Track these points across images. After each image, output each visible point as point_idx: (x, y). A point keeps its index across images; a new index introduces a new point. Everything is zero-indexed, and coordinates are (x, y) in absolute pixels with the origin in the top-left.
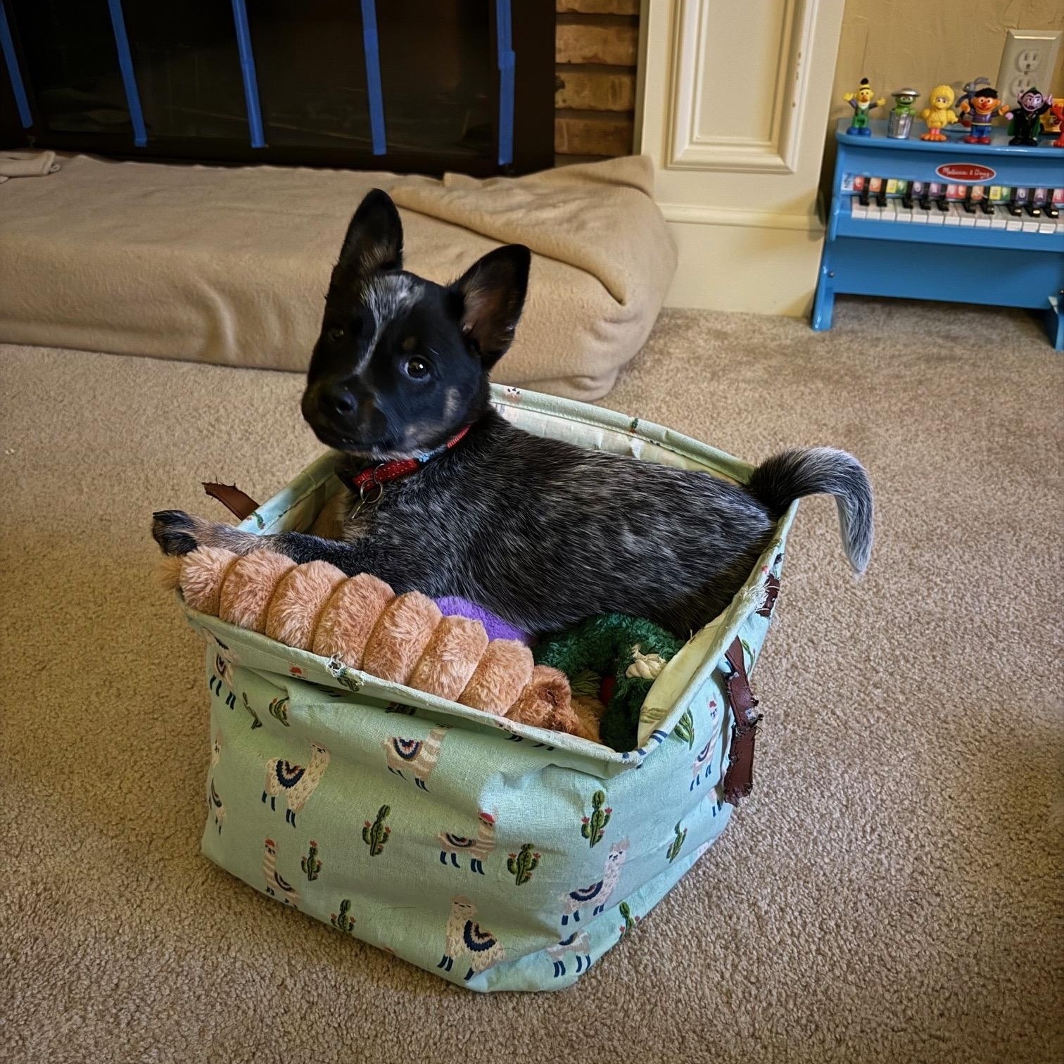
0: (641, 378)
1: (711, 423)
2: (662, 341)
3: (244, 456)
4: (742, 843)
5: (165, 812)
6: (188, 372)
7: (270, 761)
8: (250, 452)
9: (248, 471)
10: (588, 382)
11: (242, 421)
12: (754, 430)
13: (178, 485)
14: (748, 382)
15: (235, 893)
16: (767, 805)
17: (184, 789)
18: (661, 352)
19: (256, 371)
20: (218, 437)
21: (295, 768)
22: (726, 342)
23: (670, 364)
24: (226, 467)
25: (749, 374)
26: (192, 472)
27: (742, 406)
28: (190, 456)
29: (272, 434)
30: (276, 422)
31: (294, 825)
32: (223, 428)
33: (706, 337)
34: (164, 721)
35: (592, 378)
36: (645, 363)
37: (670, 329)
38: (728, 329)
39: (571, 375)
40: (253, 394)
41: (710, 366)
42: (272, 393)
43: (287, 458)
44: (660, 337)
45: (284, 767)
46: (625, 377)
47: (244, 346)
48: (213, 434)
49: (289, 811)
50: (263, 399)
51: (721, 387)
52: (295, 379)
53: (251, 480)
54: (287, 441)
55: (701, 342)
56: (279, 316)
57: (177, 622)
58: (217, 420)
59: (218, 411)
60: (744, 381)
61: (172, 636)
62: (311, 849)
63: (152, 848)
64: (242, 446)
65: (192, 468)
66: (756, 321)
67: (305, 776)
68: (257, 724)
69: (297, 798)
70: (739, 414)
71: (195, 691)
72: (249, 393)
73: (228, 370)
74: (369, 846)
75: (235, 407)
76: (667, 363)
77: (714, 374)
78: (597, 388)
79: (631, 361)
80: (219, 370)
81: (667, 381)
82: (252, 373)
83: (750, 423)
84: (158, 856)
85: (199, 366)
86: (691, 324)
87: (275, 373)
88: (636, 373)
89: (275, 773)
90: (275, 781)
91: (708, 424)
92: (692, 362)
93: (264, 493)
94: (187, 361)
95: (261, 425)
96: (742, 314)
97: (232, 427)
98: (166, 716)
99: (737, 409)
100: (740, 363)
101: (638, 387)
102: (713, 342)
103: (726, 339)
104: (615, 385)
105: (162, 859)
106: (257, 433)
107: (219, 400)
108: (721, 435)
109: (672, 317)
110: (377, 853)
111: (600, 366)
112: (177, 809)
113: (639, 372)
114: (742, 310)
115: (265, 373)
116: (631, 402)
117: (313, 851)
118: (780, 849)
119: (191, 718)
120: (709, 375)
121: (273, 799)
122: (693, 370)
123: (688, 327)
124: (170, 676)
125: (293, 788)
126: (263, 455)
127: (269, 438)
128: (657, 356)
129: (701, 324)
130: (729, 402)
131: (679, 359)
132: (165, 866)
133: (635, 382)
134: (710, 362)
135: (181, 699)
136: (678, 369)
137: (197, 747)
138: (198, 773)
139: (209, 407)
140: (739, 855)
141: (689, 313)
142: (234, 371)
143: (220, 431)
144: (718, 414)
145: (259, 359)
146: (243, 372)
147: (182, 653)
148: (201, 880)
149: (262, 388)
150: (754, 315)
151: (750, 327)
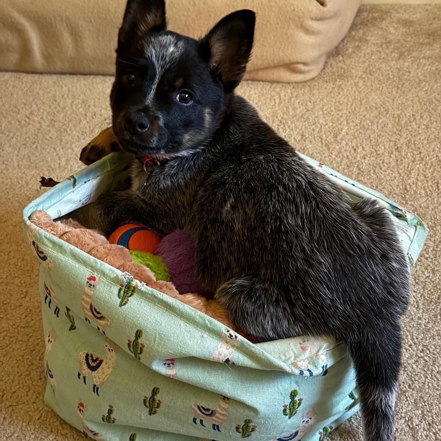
0: (343, 61)
1: (397, 92)
2: (361, 32)
3: (51, 138)
4: (403, 383)
5: (12, 377)
6: (8, 79)
7: (81, 353)
8: (56, 135)
9: (55, 149)
10: (301, 67)
11: (48, 113)
12: (429, 95)
13: (7, 160)
14: (428, 58)
15: (61, 424)
16: (422, 357)
17: (23, 361)
18: (360, 40)
19: (57, 75)
20: (33, 125)
21: (97, 359)
22: (411, 28)
23: (367, 49)
24: (39, 147)
25: (428, 53)
26: (16, 152)
27: (422, 78)
28: (14, 140)
29: (70, 121)
30: (73, 112)
31: (98, 395)
32: (36, 118)
33: (396, 26)
34: (7, 319)
35: (305, 64)
36: (347, 49)
37: (368, 21)
38: (414, 18)
39: (289, 62)
40: (56, 93)
41: (397, 48)
42: (69, 90)
43: (82, 138)
44: (360, 28)
45: (90, 358)
46: (331, 61)
47: (47, 57)
48: (29, 124)
49: (95, 386)
50: (63, 96)
51: (406, 64)
52: (85, 79)
53: (57, 155)
54: (82, 125)
55: (392, 30)
56: (71, 34)
57: (12, 254)
58: (31, 113)
59: (31, 107)
60: (424, 58)
61: (9, 264)
62: (109, 410)
63: (4, 399)
64: (50, 131)
65: (15, 149)
66: (436, 10)
67: (103, 365)
68: (72, 328)
69: (99, 378)
70: (419, 83)
71: (27, 299)
72: (52, 92)
73: (36, 77)
74: (148, 409)
75: (43, 103)
76: (365, 48)
77: (401, 55)
78: (308, 72)
79: (336, 48)
80: (30, 77)
81: (364, 62)
82: (54, 77)
83: (426, 90)
84: (8, 404)
85: (15, 74)
86: (385, 16)
87: (71, 76)
88: (341, 58)
89: (85, 361)
90: (85, 366)
91: (394, 93)
92: (384, 46)
93: (66, 164)
94: (7, 71)
95: (62, 115)
96: (426, 5)
97: (42, 118)
98: (9, 316)
99: (417, 80)
100: (422, 44)
101: (342, 68)
102: (401, 29)
103: (412, 26)
104: (324, 68)
105: (11, 406)
106: (60, 121)
107: (31, 99)
108: (404, 101)
109: (370, 12)
110: (153, 414)
111: (310, 54)
112: (19, 374)
113: (343, 57)
114: (426, 2)
115: (63, 77)
116: (336, 80)
117: (110, 411)
118: (430, 385)
119: (26, 316)
120: (396, 55)
121: (84, 377)
122: (385, 52)
123: (382, 19)
124: (10, 290)
125: (96, 372)
126: (65, 136)
127: (69, 124)
128: (357, 44)
129: (393, 15)
130: (412, 75)
131: (374, 44)
132: (13, 410)
133: (340, 64)
134: (398, 45)
135: (18, 304)
136: (372, 51)
137: (31, 335)
138: (32, 351)
139: (25, 104)
140: (401, 390)
141: (384, 7)
142: (41, 76)
143: (34, 121)
144: (403, 85)
145: (59, 66)
146: (47, 77)
147: (17, 275)
148: (37, 417)
149: (62, 87)
150: (436, 5)
151: (431, 15)
